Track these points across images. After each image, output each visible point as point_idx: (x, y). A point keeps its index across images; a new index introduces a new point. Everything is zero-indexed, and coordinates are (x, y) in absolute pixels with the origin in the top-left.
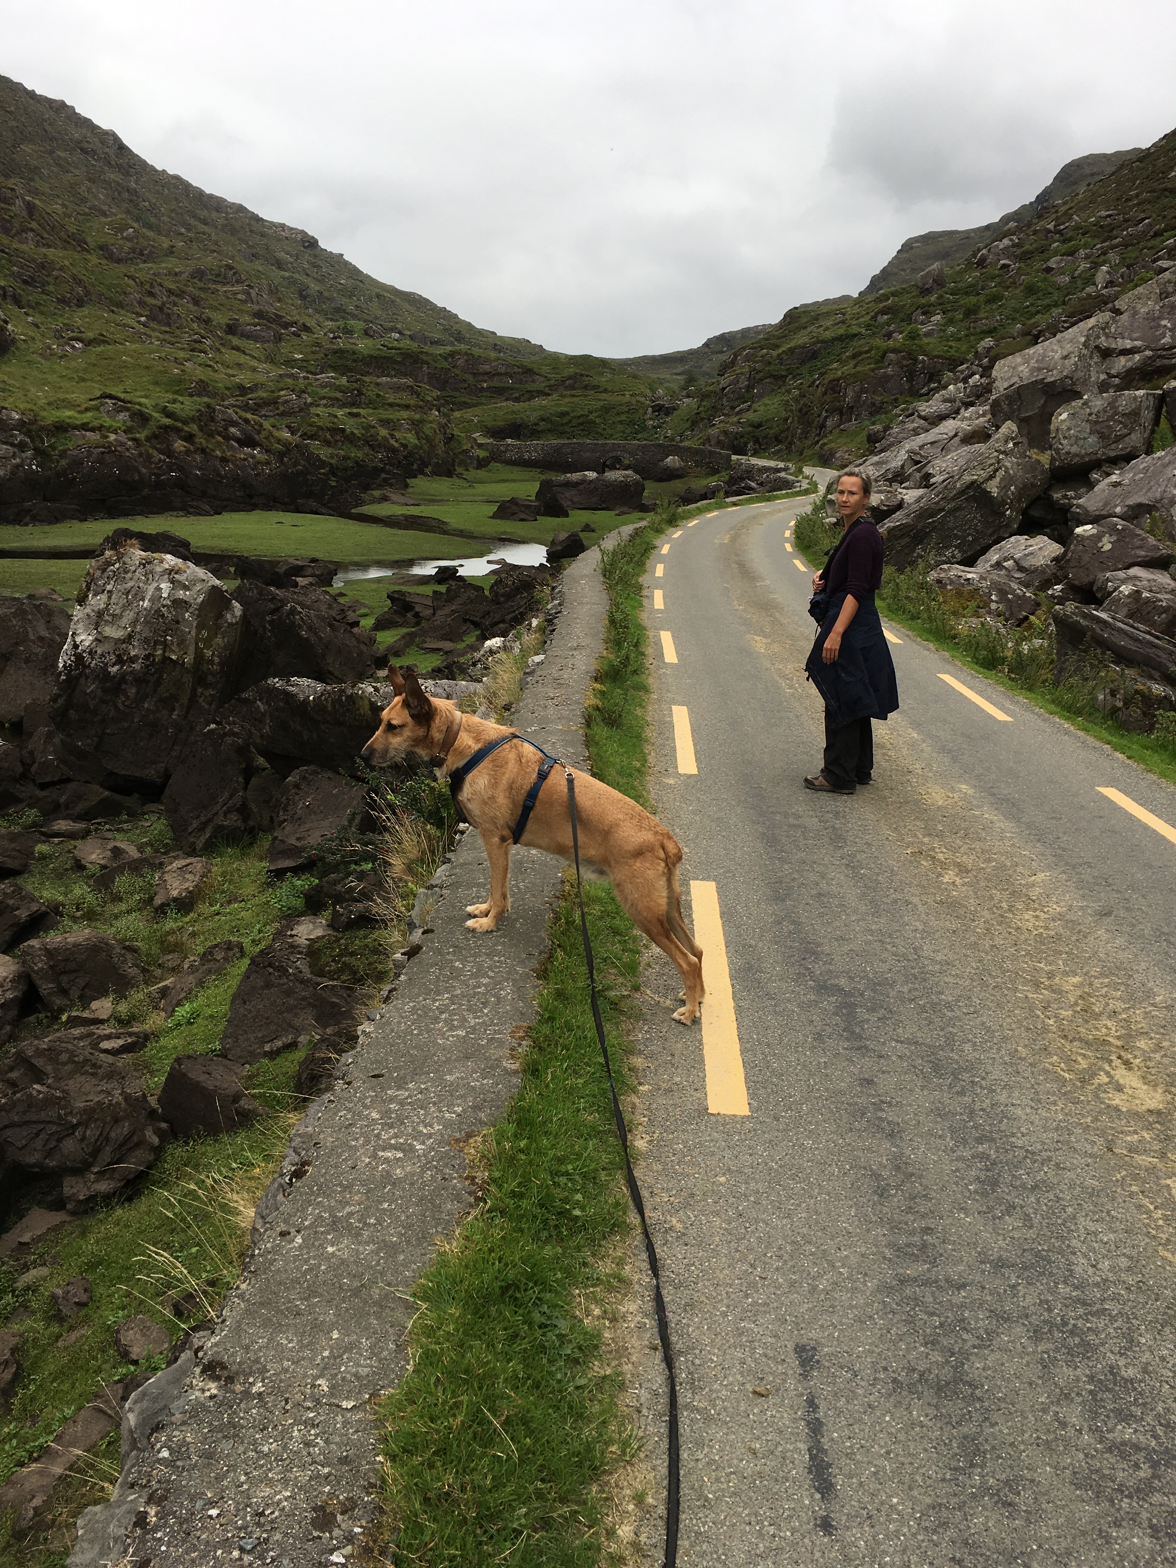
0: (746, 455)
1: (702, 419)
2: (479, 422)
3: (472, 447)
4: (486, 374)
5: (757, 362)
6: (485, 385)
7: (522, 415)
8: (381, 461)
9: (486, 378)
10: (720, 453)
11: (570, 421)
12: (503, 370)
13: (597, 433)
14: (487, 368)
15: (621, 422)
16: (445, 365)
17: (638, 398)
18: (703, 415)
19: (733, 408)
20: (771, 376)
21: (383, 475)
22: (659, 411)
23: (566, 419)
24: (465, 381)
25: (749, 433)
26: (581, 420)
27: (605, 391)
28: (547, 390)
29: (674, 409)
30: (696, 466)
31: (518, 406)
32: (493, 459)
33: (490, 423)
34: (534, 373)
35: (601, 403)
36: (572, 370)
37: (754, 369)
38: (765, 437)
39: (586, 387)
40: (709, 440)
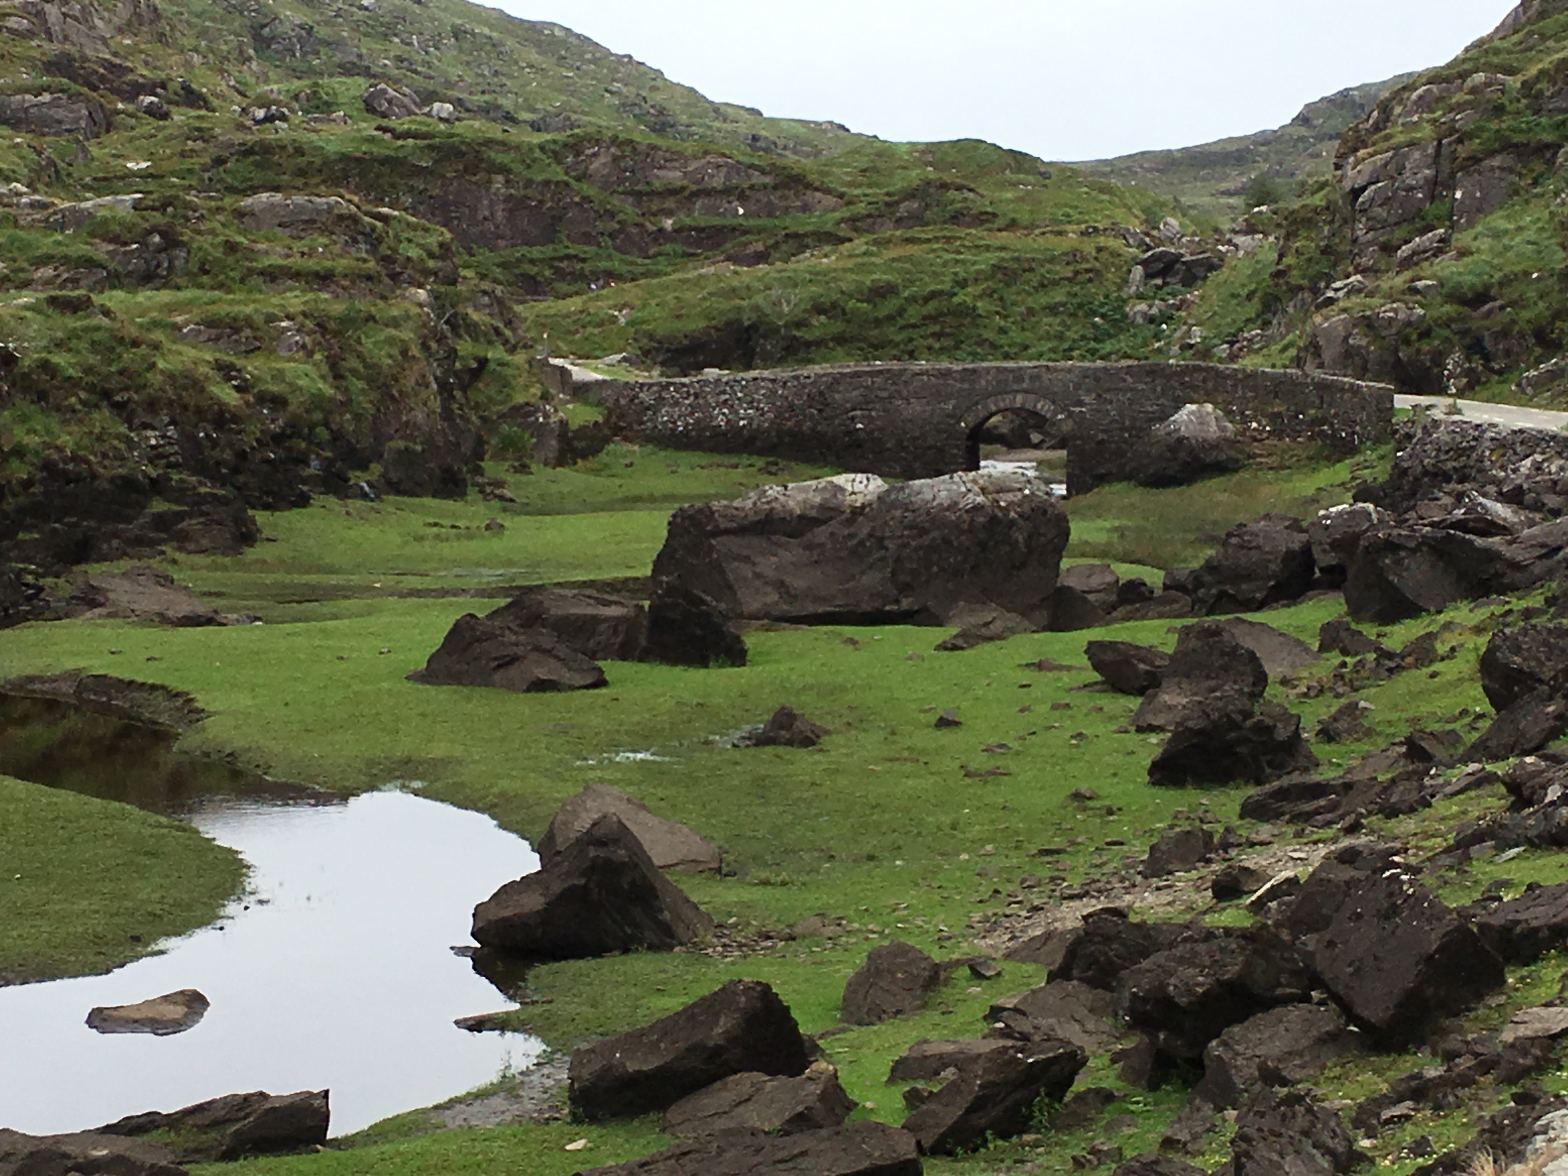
0: (1441, 390)
1: (1295, 290)
2: (631, 323)
3: (545, 397)
4: (673, 192)
5: (1459, 108)
6: (668, 223)
7: (759, 299)
8: (155, 455)
9: (670, 203)
10: (1355, 390)
11: (901, 311)
12: (718, 182)
13: (981, 342)
14: (674, 176)
15: (1052, 310)
16: (557, 173)
17: (1102, 241)
18: (1295, 277)
19: (1388, 249)
20: (1508, 147)
21: (158, 506)
22: (1164, 273)
23: (889, 306)
24: (612, 215)
25: (1447, 324)
26: (931, 307)
27: (1012, 225)
28: (844, 230)
29: (1211, 267)
30: (1278, 433)
31: (747, 274)
32: (617, 430)
33: (663, 327)
34: (808, 186)
35: (993, 257)
36: (915, 176)
37: (1453, 130)
38: (1505, 333)
39: (956, 218)
40: (1314, 348)
